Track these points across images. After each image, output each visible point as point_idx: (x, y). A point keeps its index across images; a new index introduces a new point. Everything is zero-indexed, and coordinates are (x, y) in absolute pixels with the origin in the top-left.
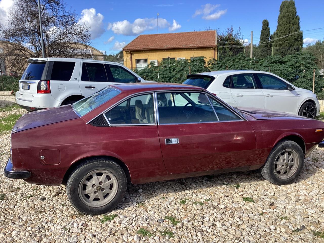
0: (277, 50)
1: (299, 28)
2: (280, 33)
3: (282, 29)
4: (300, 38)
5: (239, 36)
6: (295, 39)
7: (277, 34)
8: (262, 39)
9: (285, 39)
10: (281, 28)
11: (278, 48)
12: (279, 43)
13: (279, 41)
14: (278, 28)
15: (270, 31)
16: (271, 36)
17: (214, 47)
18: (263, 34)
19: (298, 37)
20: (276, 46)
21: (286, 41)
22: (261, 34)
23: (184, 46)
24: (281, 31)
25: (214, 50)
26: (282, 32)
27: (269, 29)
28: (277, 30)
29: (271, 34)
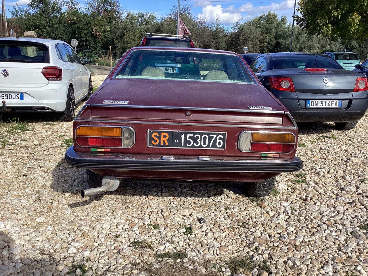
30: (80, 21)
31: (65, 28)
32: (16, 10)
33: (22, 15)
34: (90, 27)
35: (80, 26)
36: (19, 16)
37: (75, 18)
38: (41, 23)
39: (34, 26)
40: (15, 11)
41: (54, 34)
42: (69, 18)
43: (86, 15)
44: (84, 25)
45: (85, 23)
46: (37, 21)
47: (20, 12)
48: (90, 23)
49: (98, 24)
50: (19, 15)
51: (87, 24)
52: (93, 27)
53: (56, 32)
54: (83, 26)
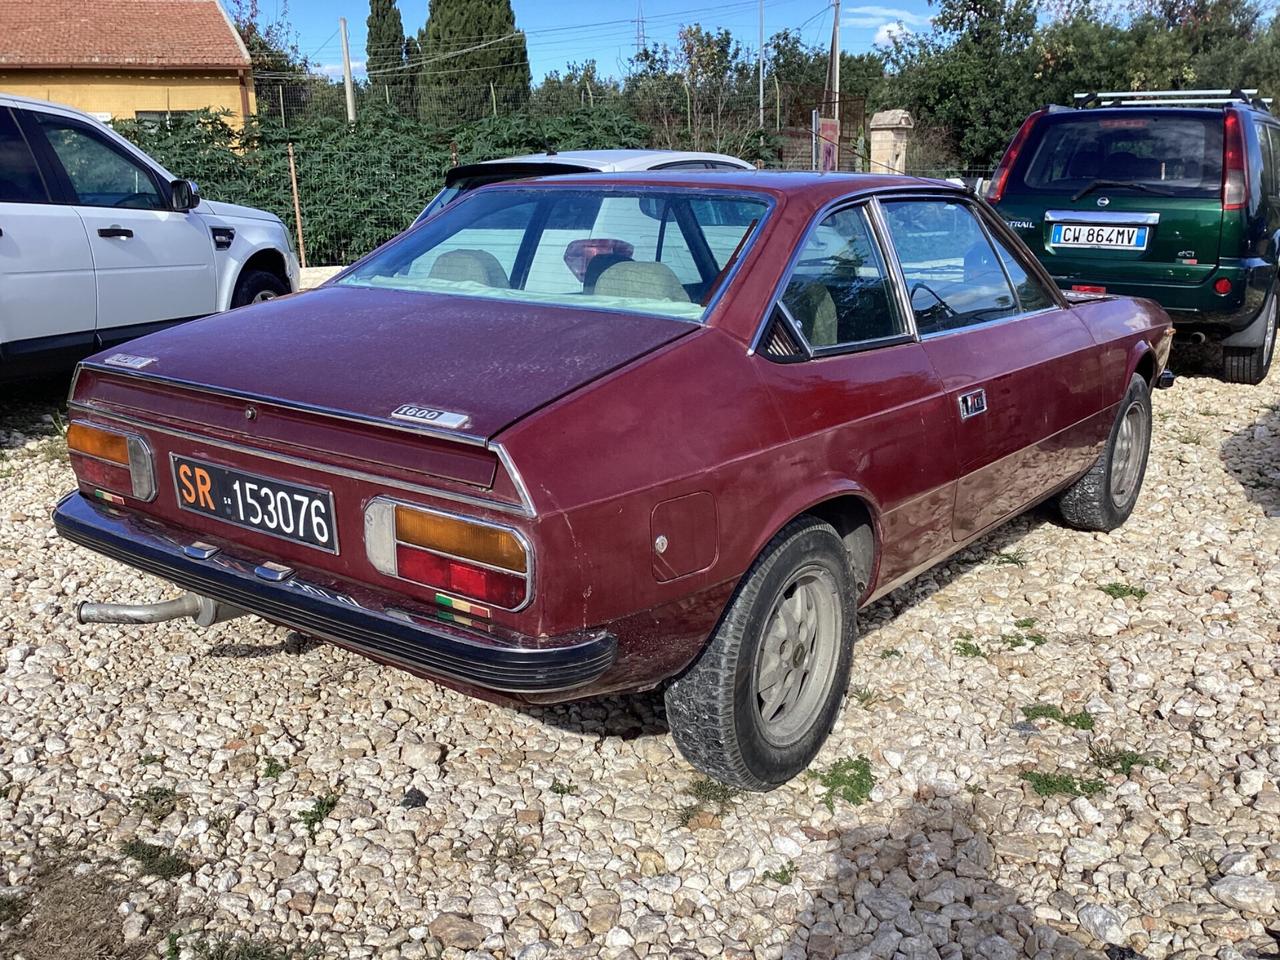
0: (443, 100)
1: (510, 18)
2: (447, 32)
3: (452, 18)
4: (516, 58)
5: (284, 38)
6: (503, 61)
7: (434, 36)
8: (375, 54)
9: (469, 59)
10: (449, 14)
11: (445, 89)
12: (447, 72)
13: (447, 64)
14: (433, 11)
15: (402, 21)
16: (408, 45)
17: (241, 72)
18: (375, 35)
19: (513, 53)
20: (439, 83)
21: (472, 64)
22: (370, 34)
23: (97, 60)
24: (448, 24)
25: (242, 82)
26: (452, 28)
27: (397, 16)
28: (432, 20)
29: (406, 34)
30: (1087, 58)
31: (1032, 87)
32: (896, 43)
33: (912, 56)
34: (1120, 76)
35: (1086, 77)
36: (902, 61)
37: (1070, 49)
38: (964, 76)
39: (940, 90)
40: (892, 47)
41: (1000, 113)
42: (1051, 50)
43: (1111, 33)
44: (1100, 69)
45: (1104, 62)
46: (951, 73)
47: (906, 48)
48: (1124, 61)
49: (1152, 60)
50: (905, 58)
51: (1109, 67)
52: (1130, 73)
53: (1007, 102)
54: (1096, 73)
